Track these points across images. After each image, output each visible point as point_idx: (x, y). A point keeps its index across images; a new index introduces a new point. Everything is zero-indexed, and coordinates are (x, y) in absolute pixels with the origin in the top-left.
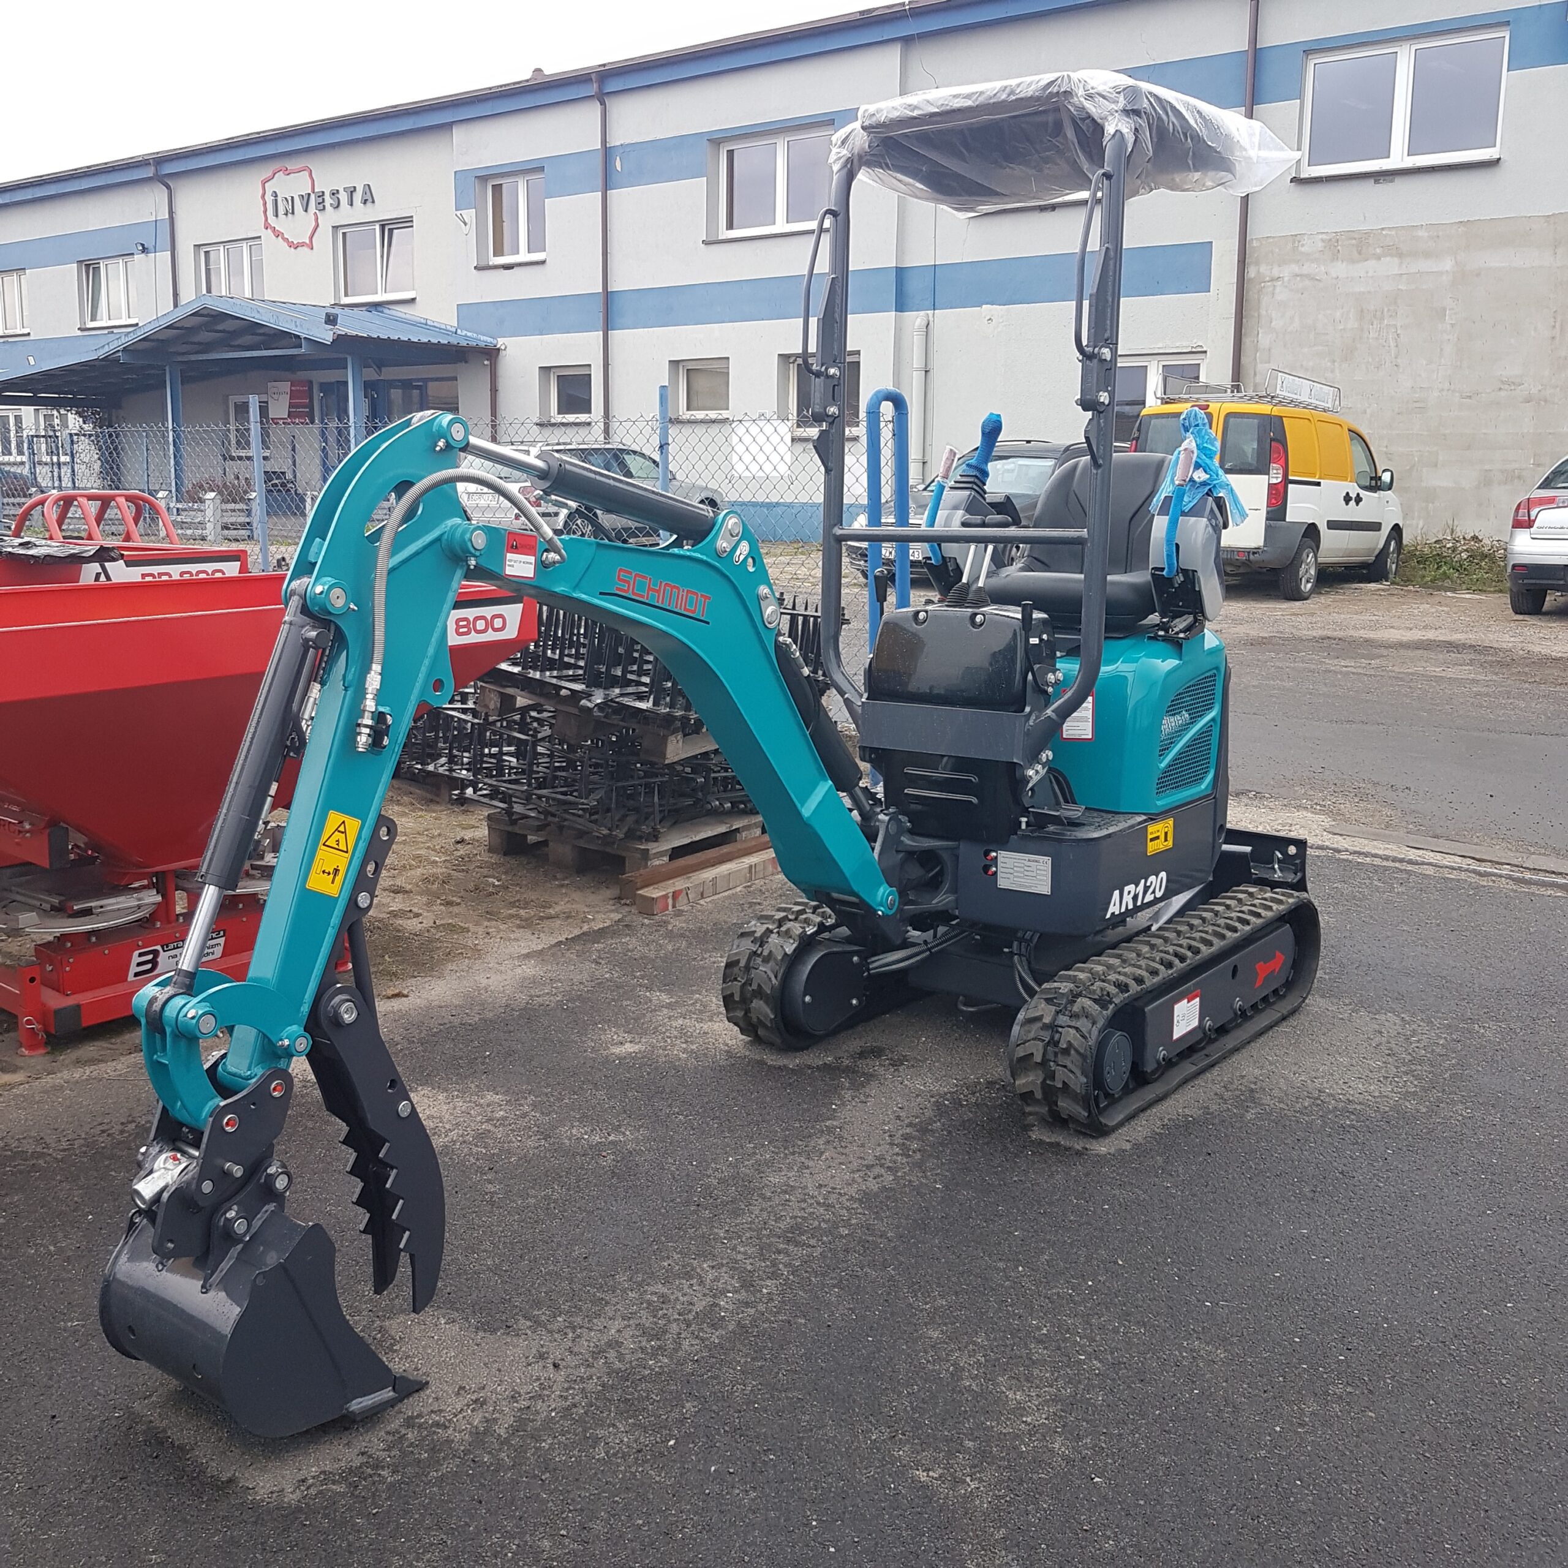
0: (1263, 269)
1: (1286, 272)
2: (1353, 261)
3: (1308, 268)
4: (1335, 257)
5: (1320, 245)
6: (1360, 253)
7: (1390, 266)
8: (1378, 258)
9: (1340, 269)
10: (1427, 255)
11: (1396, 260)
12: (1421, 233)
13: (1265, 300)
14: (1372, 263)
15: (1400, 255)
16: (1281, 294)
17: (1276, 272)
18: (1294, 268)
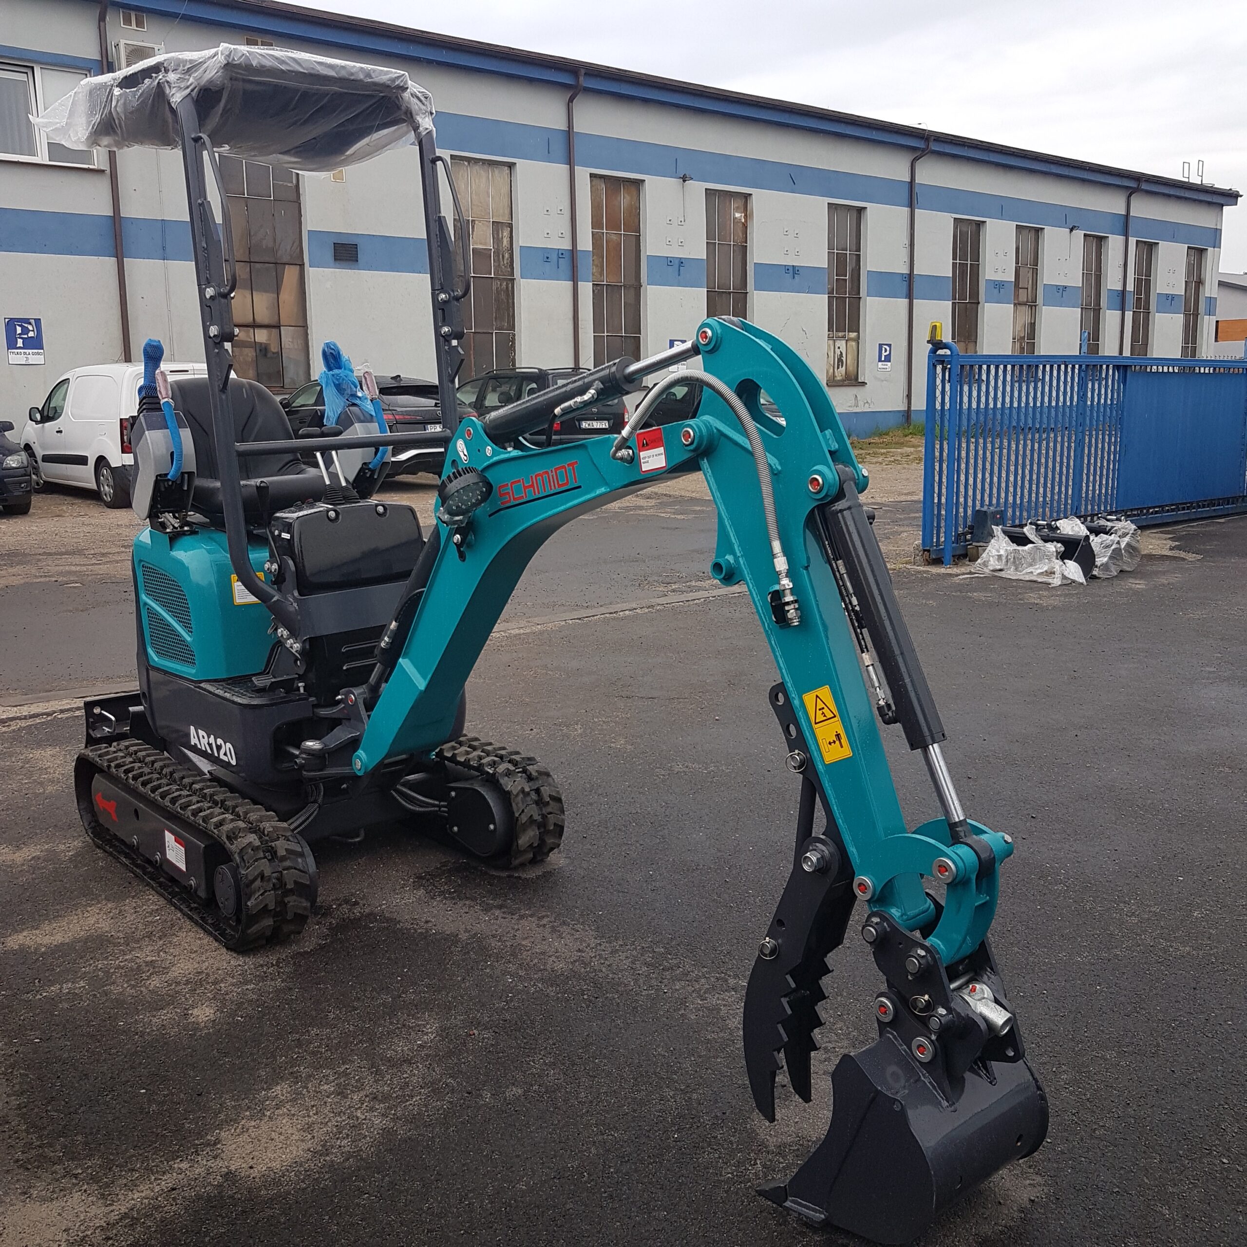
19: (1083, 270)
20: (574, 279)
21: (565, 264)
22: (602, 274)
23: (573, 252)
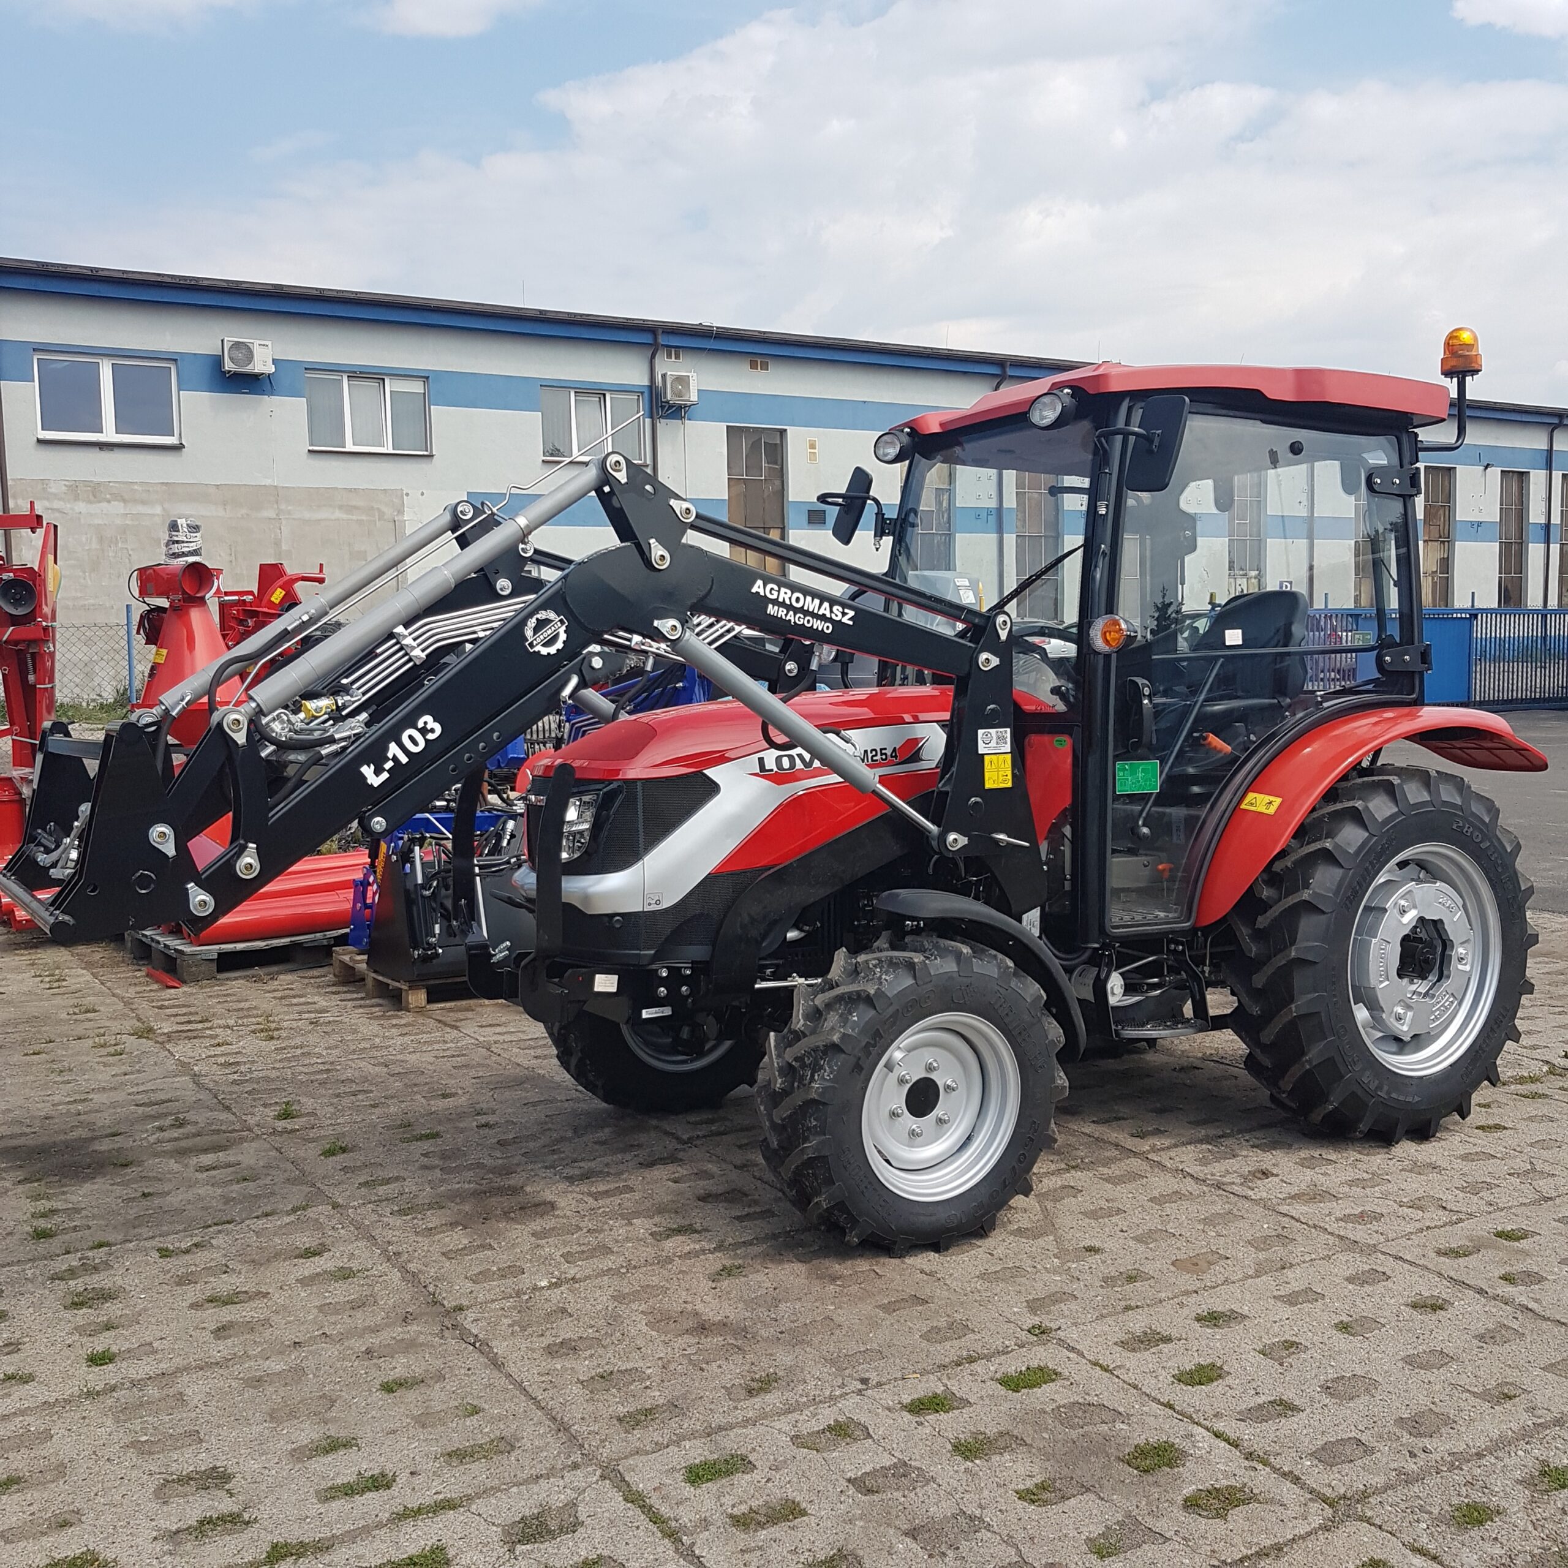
0: (20, 502)
2: (91, 502)
3: (59, 504)
4: (77, 498)
5: (64, 488)
6: (95, 496)
7: (117, 507)
8: (109, 502)
9: (81, 507)
10: (143, 502)
11: (122, 504)
12: (136, 487)
14: (105, 504)
15: (124, 501)
19: (1501, 504)
20: (1000, 531)
21: (992, 519)
22: (1024, 526)
23: (1000, 509)
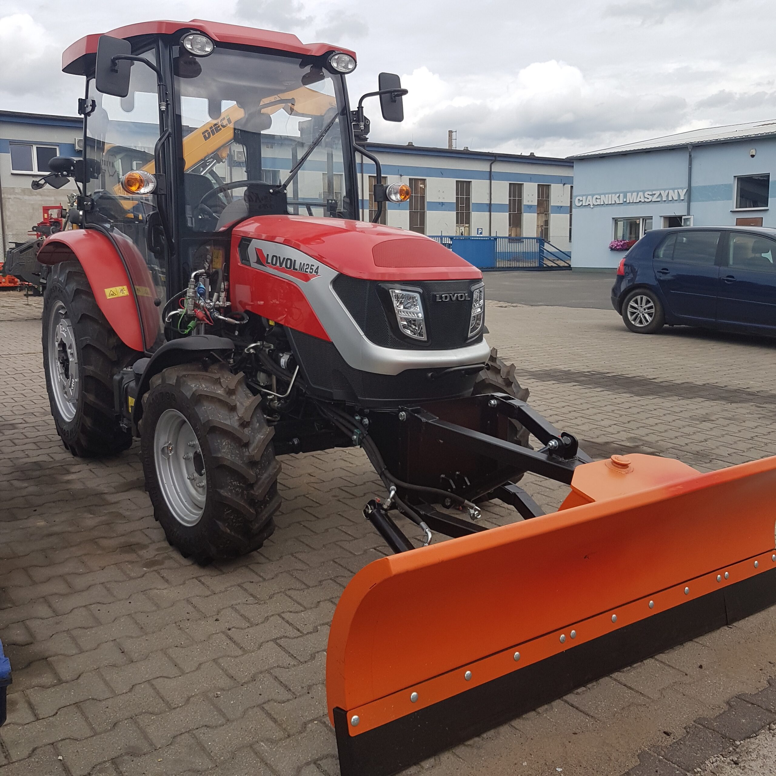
0: (5, 195)
1: (12, 197)
3: (18, 196)
5: (20, 191)
9: (26, 197)
13: (7, 204)
14: (34, 197)
16: (11, 202)
17: (9, 196)
18: (15, 196)
